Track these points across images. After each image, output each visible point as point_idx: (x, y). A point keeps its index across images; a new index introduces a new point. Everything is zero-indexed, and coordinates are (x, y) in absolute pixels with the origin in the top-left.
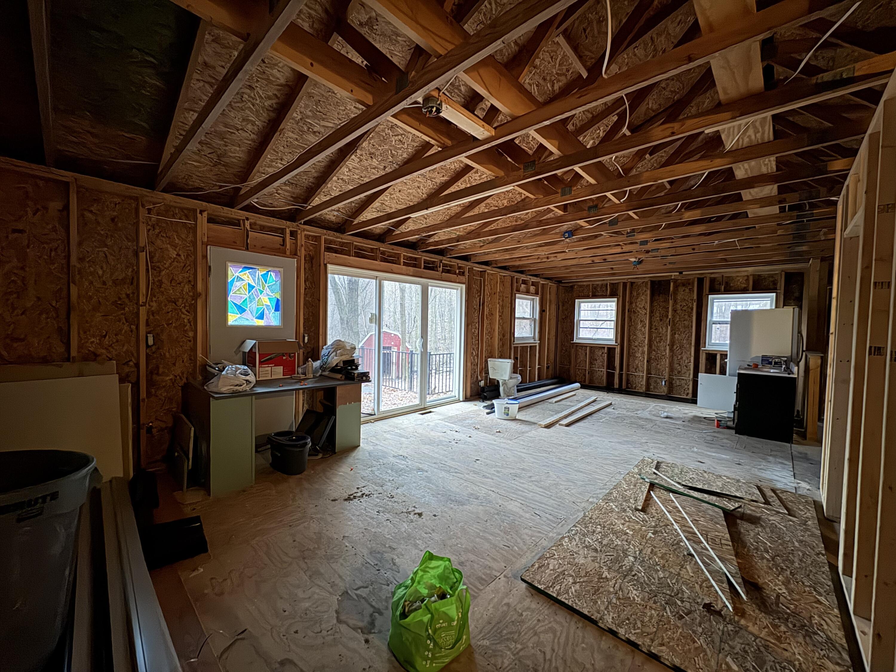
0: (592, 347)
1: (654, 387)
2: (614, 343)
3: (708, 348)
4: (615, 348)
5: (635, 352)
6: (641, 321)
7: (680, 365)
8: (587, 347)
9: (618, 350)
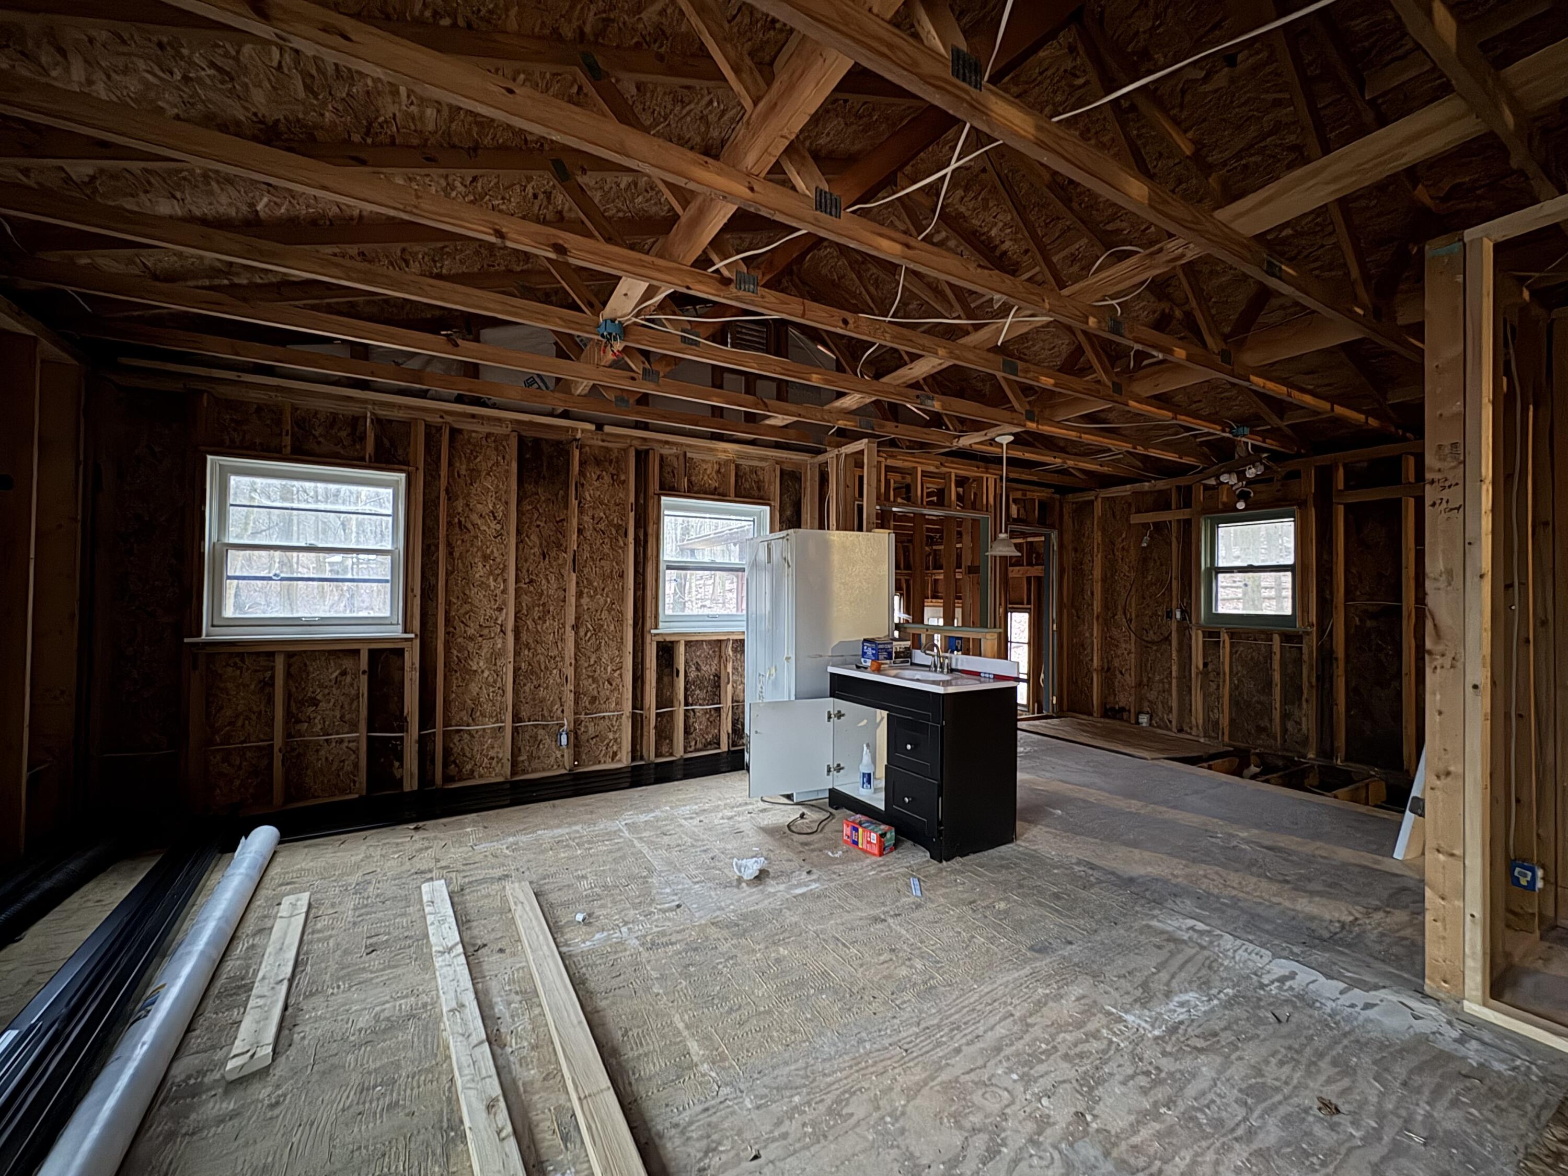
0: (290, 655)
1: (531, 757)
2: (397, 631)
3: (665, 629)
4: (400, 653)
5: (469, 657)
6: (485, 558)
7: (595, 680)
8: (271, 655)
9: (412, 658)
